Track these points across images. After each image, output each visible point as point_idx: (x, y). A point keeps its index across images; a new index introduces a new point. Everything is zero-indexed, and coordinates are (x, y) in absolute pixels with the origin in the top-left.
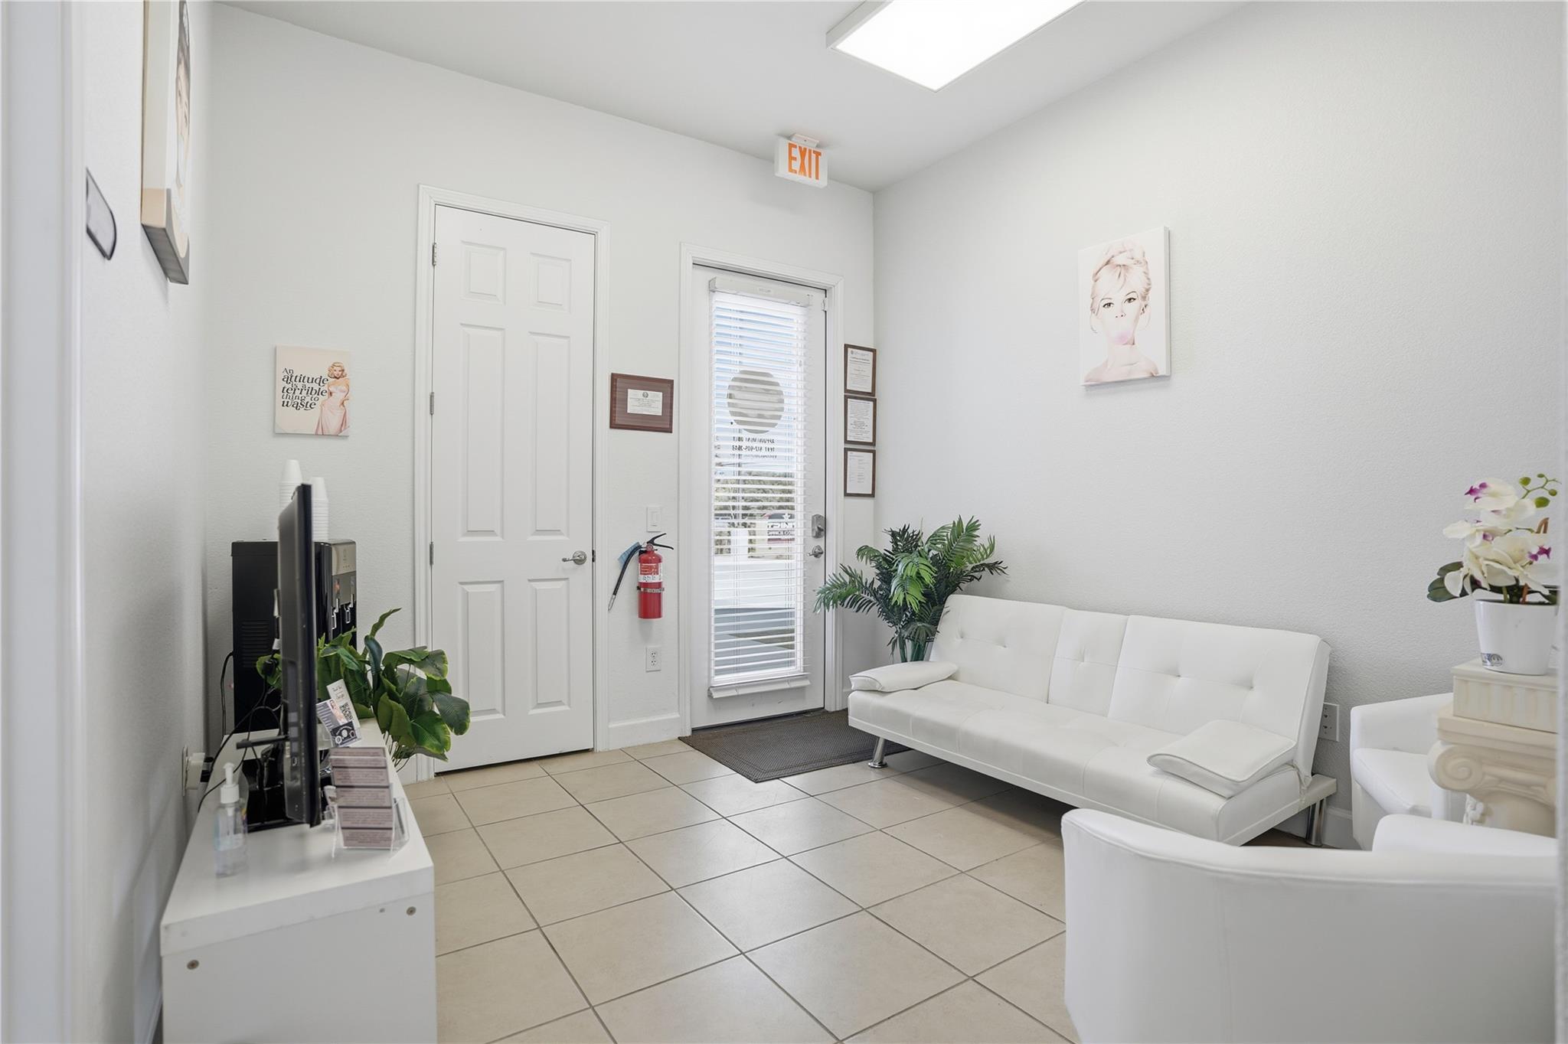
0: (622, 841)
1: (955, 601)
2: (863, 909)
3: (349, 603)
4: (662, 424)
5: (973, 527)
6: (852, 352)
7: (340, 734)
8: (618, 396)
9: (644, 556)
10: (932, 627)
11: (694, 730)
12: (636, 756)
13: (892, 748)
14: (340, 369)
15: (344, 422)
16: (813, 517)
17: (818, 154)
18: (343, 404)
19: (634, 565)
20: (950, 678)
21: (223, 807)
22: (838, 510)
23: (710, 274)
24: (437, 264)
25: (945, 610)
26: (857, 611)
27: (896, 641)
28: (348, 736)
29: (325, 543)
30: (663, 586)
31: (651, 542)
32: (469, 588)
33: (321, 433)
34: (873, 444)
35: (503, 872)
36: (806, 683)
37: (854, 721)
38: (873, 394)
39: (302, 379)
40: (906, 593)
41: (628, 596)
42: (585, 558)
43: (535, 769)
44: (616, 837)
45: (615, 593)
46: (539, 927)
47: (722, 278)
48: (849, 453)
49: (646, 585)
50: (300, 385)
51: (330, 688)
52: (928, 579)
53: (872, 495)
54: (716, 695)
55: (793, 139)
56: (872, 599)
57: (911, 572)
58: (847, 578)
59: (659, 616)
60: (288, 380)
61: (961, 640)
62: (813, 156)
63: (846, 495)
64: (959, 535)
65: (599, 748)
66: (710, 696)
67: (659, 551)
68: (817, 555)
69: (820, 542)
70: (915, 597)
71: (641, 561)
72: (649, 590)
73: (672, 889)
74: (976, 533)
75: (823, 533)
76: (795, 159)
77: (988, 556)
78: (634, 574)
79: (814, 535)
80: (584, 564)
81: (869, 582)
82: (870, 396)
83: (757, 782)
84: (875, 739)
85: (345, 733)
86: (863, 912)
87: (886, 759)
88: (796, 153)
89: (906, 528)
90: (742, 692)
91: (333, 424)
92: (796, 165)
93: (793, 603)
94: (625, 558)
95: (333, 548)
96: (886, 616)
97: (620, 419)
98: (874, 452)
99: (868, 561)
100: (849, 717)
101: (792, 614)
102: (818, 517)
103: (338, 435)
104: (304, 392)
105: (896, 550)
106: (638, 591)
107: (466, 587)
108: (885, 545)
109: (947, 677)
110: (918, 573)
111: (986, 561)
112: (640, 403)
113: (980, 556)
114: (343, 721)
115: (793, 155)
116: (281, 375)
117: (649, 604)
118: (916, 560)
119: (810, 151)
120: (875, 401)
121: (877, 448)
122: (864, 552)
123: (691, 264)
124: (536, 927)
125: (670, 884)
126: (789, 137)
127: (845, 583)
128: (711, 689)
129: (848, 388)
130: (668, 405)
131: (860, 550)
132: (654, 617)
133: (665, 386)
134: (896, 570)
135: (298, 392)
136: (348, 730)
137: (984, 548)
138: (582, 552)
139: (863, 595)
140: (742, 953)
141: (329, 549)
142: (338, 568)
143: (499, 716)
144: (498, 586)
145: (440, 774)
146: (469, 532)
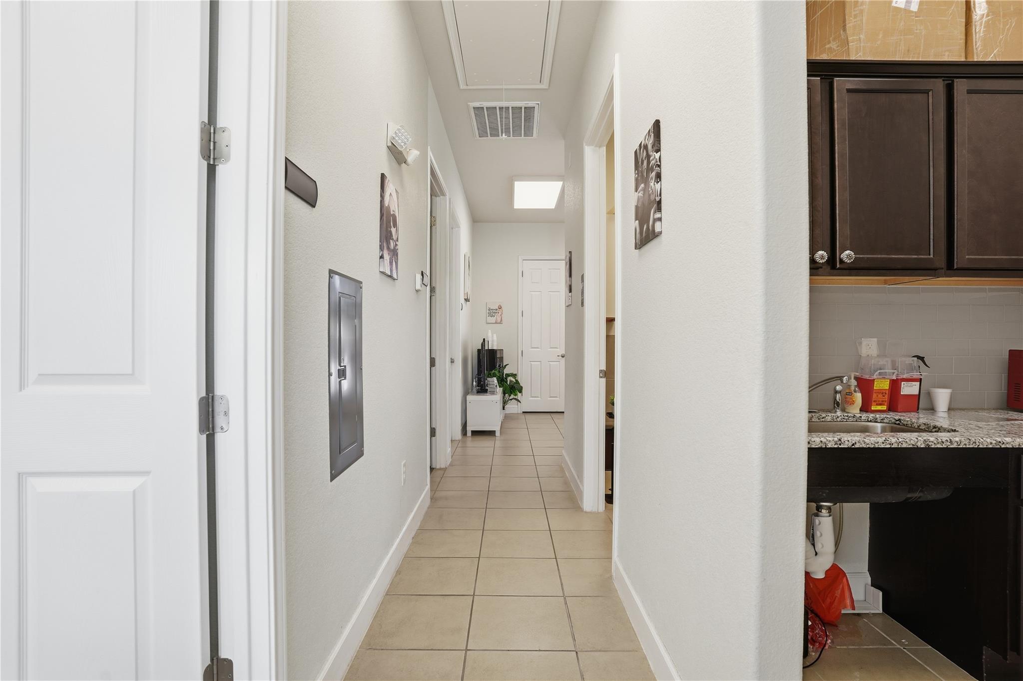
14: (500, 306)
15: (501, 320)
18: (501, 315)
24: (523, 276)
33: (496, 323)
43: (548, 416)
60: (489, 310)
91: (499, 321)
103: (500, 323)
107: (532, 363)
116: (488, 308)
138: (563, 354)
141: (496, 351)
142: (498, 356)
143: (540, 399)
144: (539, 363)
145: (523, 412)
146: (532, 348)
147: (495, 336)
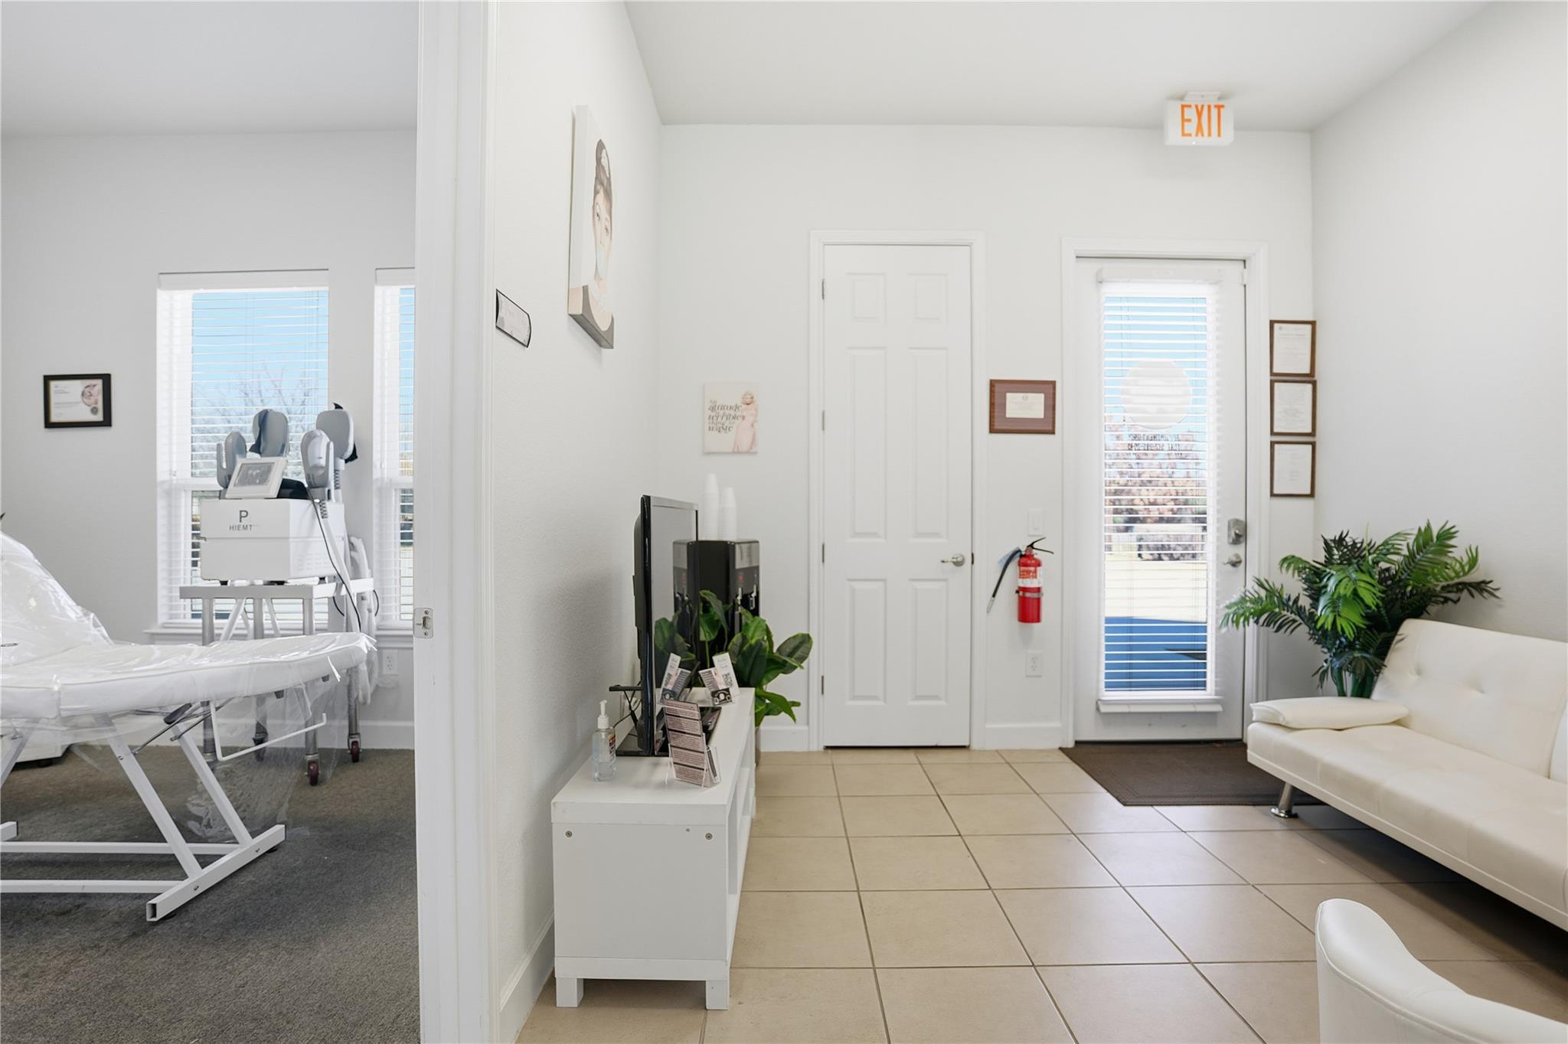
0: (962, 834)
1: (1411, 628)
2: (1190, 962)
3: (752, 592)
4: (1046, 426)
5: (1447, 535)
6: (1280, 328)
7: (718, 697)
8: (997, 401)
9: (1024, 560)
10: (1377, 660)
11: (1077, 743)
12: (1008, 760)
13: (1300, 798)
14: (749, 397)
15: (753, 442)
16: (1229, 523)
17: (1219, 107)
18: (752, 425)
19: (1013, 567)
20: (1397, 723)
21: (598, 730)
22: (1262, 514)
23: (1096, 265)
24: (825, 297)
25: (1397, 638)
26: (1277, 631)
27: (1326, 671)
28: (725, 699)
29: (731, 542)
30: (1043, 590)
31: (1031, 546)
32: (856, 585)
33: (737, 452)
34: (1313, 434)
35: (847, 838)
36: (1218, 708)
37: (1253, 757)
38: (1312, 374)
39: (723, 408)
40: (1337, 614)
41: (1008, 601)
42: (964, 560)
43: (910, 756)
44: (957, 829)
45: (994, 596)
46: (858, 891)
47: (1107, 265)
48: (1277, 446)
49: (1025, 590)
50: (721, 412)
51: (716, 658)
52: (1369, 600)
53: (1312, 495)
54: (1103, 709)
55: (1186, 99)
56: (1297, 618)
57: (1345, 590)
58: (1263, 593)
59: (1038, 620)
60: (713, 409)
61: (1417, 677)
62: (1214, 112)
63: (1272, 495)
64: (1426, 544)
65: (975, 746)
66: (1098, 709)
67: (1038, 555)
68: (1235, 564)
69: (1239, 550)
70: (1350, 621)
71: (1020, 564)
72: (1028, 595)
73: (990, 888)
74: (1452, 542)
75: (1242, 539)
76: (1189, 120)
77: (1465, 574)
78: (1013, 579)
79: (1231, 541)
80: (963, 566)
81: (1293, 599)
82: (1309, 378)
83: (1125, 805)
84: (1282, 783)
85: (722, 697)
86: (1189, 965)
87: (1295, 810)
88: (1191, 113)
89: (1344, 535)
90: (1134, 709)
91: (745, 444)
92: (1191, 128)
93: (1201, 617)
94: (1005, 562)
95: (737, 546)
96: (1318, 640)
97: (999, 424)
98: (1313, 444)
99: (1296, 572)
100: (1248, 751)
101: (1205, 629)
102: (1237, 522)
103: (749, 452)
104: (725, 418)
105: (1329, 561)
106: (1017, 595)
107: (854, 584)
108: (1316, 555)
109: (1393, 720)
110: (1355, 593)
111: (1466, 579)
112: (1020, 406)
113: (1453, 575)
114: (722, 687)
115: (1186, 117)
116: (708, 405)
117: (1029, 609)
118: (1354, 575)
119: (1209, 107)
120: (1314, 384)
121: (1317, 439)
122: (1289, 561)
123: (1075, 257)
124: (856, 889)
125: (990, 883)
126: (1182, 98)
127: (1260, 598)
128: (1099, 702)
129: (1275, 371)
130: (1051, 406)
131: (1285, 560)
132: (1032, 621)
133: (1048, 388)
134: (1326, 586)
135: (720, 418)
136: (725, 695)
137: (1461, 563)
138: (962, 556)
139: (1285, 613)
140: (1033, 965)
141: (734, 547)
142: (740, 563)
143: (880, 703)
144: (881, 584)
145: (827, 748)
146: (856, 535)
147: (730, 493)
